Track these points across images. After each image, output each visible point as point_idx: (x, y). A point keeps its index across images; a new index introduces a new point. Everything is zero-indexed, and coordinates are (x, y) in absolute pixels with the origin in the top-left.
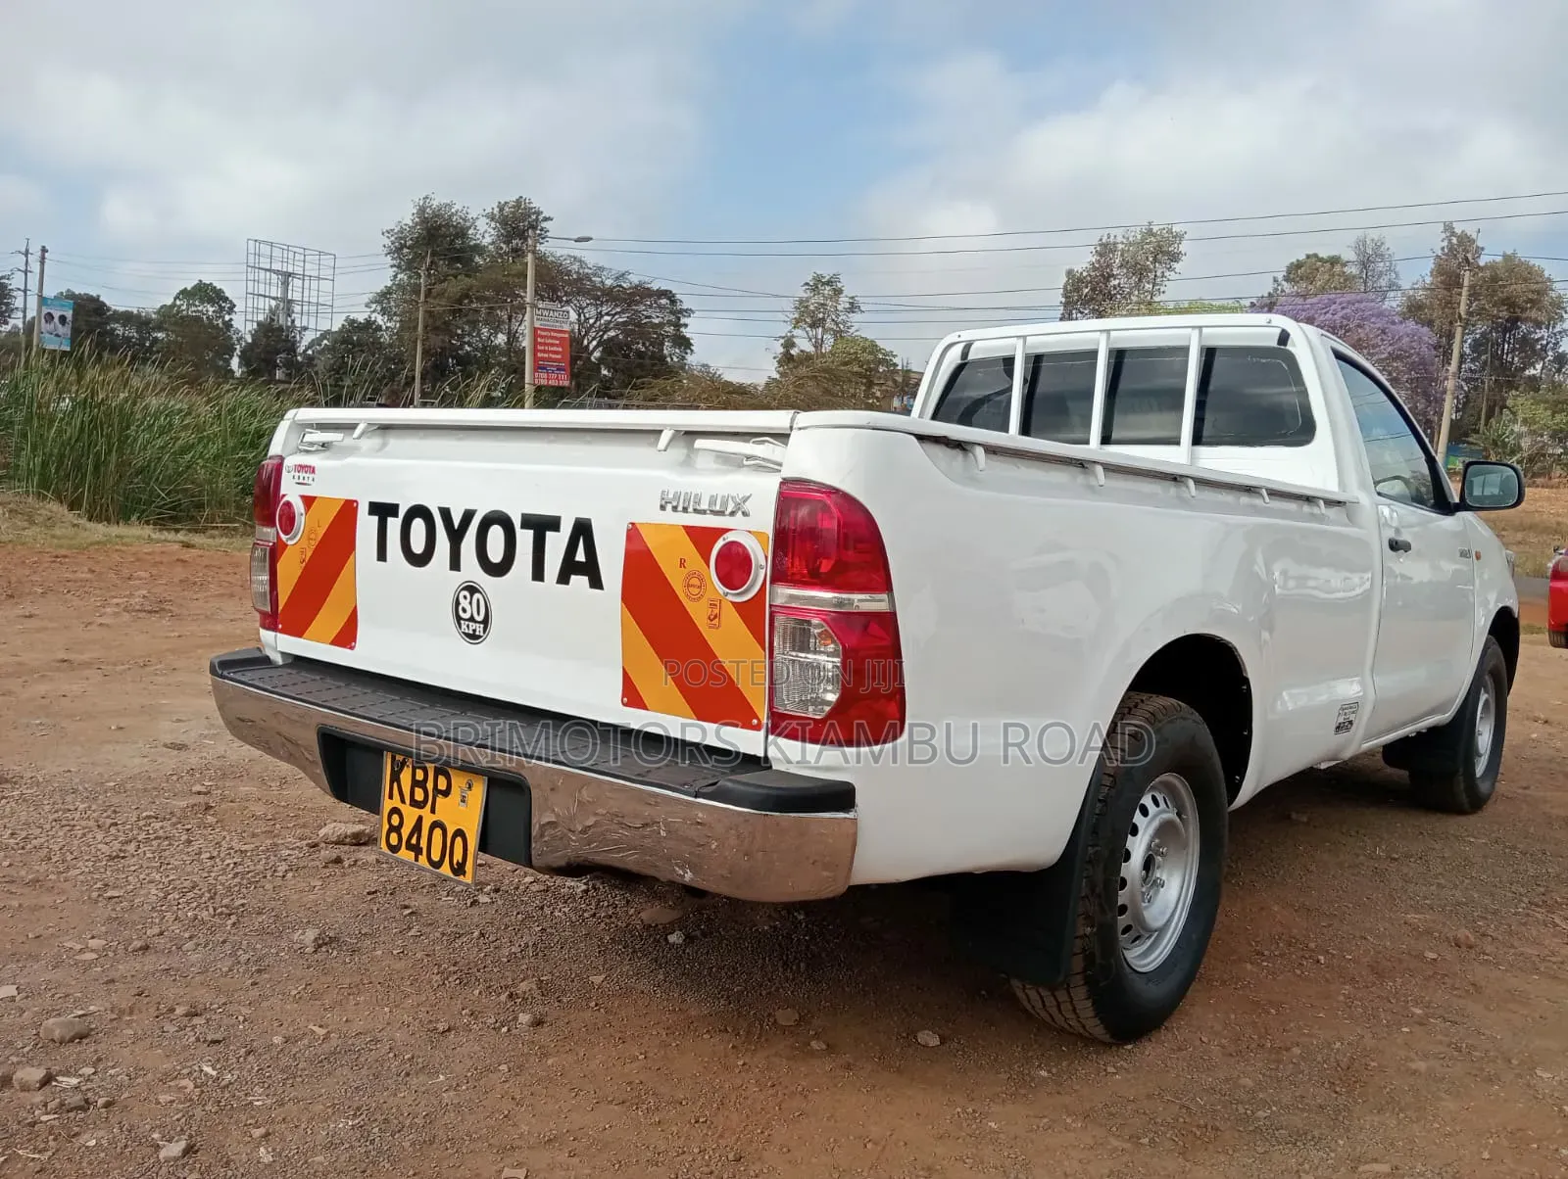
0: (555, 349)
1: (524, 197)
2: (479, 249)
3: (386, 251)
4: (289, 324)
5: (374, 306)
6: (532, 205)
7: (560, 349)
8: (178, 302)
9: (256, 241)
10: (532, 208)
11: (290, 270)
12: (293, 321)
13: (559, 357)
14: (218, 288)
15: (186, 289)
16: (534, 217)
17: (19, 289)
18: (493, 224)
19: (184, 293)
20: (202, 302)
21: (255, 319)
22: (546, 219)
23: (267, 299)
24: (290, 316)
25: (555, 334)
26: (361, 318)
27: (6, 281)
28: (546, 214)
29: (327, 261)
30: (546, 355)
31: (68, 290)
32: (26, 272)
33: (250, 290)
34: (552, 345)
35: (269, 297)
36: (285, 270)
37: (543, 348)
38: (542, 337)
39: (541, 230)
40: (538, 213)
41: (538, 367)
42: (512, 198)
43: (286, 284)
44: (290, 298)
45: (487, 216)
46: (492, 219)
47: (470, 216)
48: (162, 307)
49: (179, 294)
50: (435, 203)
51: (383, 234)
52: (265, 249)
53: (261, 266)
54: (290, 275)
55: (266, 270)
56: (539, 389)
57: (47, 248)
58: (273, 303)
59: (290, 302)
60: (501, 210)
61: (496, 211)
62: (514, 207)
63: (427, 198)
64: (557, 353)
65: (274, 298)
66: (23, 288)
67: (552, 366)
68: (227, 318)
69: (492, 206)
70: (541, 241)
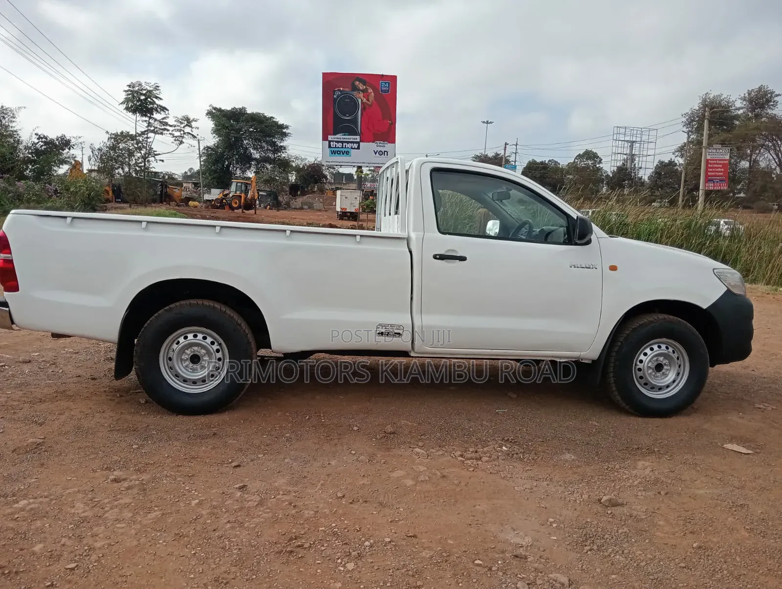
0: (719, 170)
1: (764, 85)
2: (737, 117)
3: (683, 124)
4: (633, 166)
5: (677, 153)
6: (769, 89)
7: (723, 170)
8: (576, 161)
9: (618, 127)
10: (769, 91)
11: (634, 140)
12: (635, 165)
13: (722, 174)
14: (595, 152)
15: (580, 154)
16: (769, 95)
17: (513, 161)
18: (745, 103)
19: (579, 155)
20: (587, 159)
21: (615, 165)
22: (777, 95)
23: (622, 155)
24: (634, 162)
25: (720, 162)
26: (666, 160)
27: (509, 158)
28: (777, 93)
29: (653, 133)
30: (714, 174)
31: (533, 160)
32: (516, 153)
33: (614, 151)
34: (717, 168)
35: (623, 154)
36: (631, 140)
37: (711, 170)
38: (711, 164)
39: (773, 102)
40: (772, 93)
41: (707, 180)
42: (756, 86)
43: (632, 147)
44: (633, 153)
45: (741, 99)
46: (745, 100)
47: (731, 100)
48: (569, 164)
49: (577, 157)
50: (711, 96)
51: (682, 116)
52: (622, 131)
53: (620, 139)
54: (634, 142)
55: (622, 141)
56: (708, 193)
57: (507, 143)
58: (625, 157)
59: (634, 155)
60: (749, 94)
61: (747, 95)
62: (757, 92)
63: (707, 93)
64: (720, 172)
65: (625, 155)
66: (514, 160)
67: (717, 179)
68: (598, 166)
69: (744, 92)
70: (774, 108)
